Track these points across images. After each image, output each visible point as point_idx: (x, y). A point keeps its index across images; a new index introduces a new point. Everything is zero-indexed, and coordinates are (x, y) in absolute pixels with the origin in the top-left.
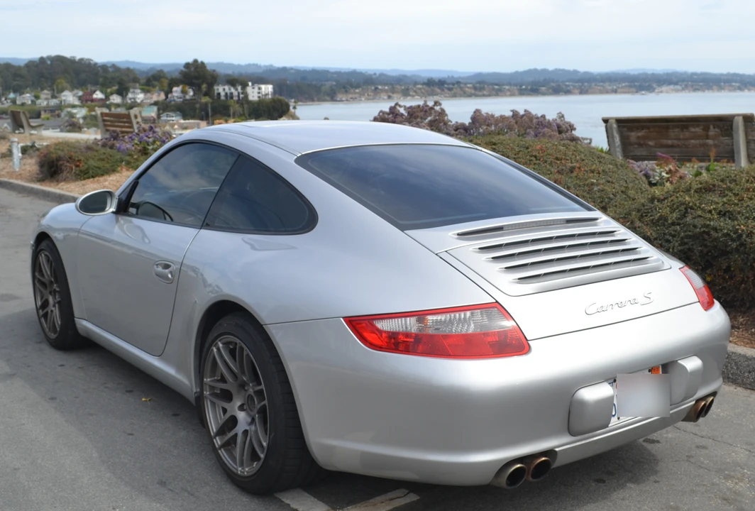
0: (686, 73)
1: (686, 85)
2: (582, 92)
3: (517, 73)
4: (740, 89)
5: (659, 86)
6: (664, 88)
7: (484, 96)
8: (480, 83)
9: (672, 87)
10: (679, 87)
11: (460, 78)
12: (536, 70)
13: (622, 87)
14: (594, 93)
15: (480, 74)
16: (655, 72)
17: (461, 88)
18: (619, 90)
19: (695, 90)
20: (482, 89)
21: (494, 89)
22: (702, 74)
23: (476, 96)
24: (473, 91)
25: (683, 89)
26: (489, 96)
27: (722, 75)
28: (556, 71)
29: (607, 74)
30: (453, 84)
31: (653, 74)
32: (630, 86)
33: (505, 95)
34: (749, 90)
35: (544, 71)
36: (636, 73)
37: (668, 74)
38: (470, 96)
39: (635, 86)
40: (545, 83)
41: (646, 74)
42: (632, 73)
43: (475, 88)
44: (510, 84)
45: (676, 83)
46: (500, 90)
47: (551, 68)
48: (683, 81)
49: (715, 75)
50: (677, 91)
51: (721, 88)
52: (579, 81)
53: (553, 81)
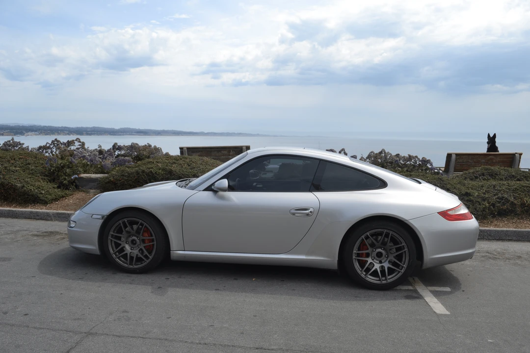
0: (40, 126)
1: (41, 132)
4: (68, 134)
5: (26, 132)
6: (30, 133)
9: (33, 133)
10: (37, 133)
13: (7, 133)
16: (24, 125)
18: (4, 134)
19: (46, 135)
22: (49, 127)
25: (40, 134)
27: (59, 127)
31: (23, 126)
32: (11, 132)
36: (13, 125)
37: (31, 126)
39: (13, 132)
41: (19, 126)
42: (11, 125)
45: (36, 131)
48: (39, 130)
49: (56, 127)
50: (36, 135)
51: (59, 134)
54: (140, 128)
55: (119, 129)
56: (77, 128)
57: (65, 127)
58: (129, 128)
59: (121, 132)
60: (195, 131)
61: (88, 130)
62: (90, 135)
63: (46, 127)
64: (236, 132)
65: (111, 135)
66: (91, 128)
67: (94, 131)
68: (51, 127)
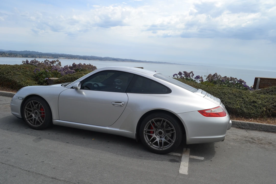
0: (66, 54)
2: (39, 58)
3: (21, 51)
4: (79, 59)
6: (61, 58)
7: (12, 57)
8: (10, 53)
9: (63, 58)
10: (65, 58)
11: (4, 51)
12: (27, 51)
13: (50, 57)
14: (42, 58)
15: (10, 51)
16: (59, 54)
17: (5, 54)
18: (49, 58)
19: (69, 59)
20: (11, 55)
21: (15, 55)
22: (70, 55)
23: (9, 57)
24: (8, 56)
25: (66, 58)
26: (13, 57)
27: (75, 55)
28: (32, 52)
29: (46, 53)
30: (3, 53)
32: (52, 57)
33: (18, 57)
34: (81, 59)
35: (29, 51)
37: (62, 54)
38: (8, 57)
39: (54, 57)
40: (29, 54)
41: (56, 54)
42: (53, 53)
43: (9, 55)
44: (20, 54)
45: (64, 57)
46: (16, 56)
47: (31, 51)
48: (66, 56)
49: (73, 55)
51: (75, 59)
52: (39, 55)
53: (32, 54)
54: (114, 58)
55: (104, 58)
56: (84, 56)
57: (78, 56)
58: (109, 57)
59: (105, 59)
60: (142, 60)
61: (89, 57)
62: (90, 60)
63: (69, 55)
64: (163, 62)
65: (100, 60)
66: (90, 56)
67: (92, 58)
68: (71, 55)
